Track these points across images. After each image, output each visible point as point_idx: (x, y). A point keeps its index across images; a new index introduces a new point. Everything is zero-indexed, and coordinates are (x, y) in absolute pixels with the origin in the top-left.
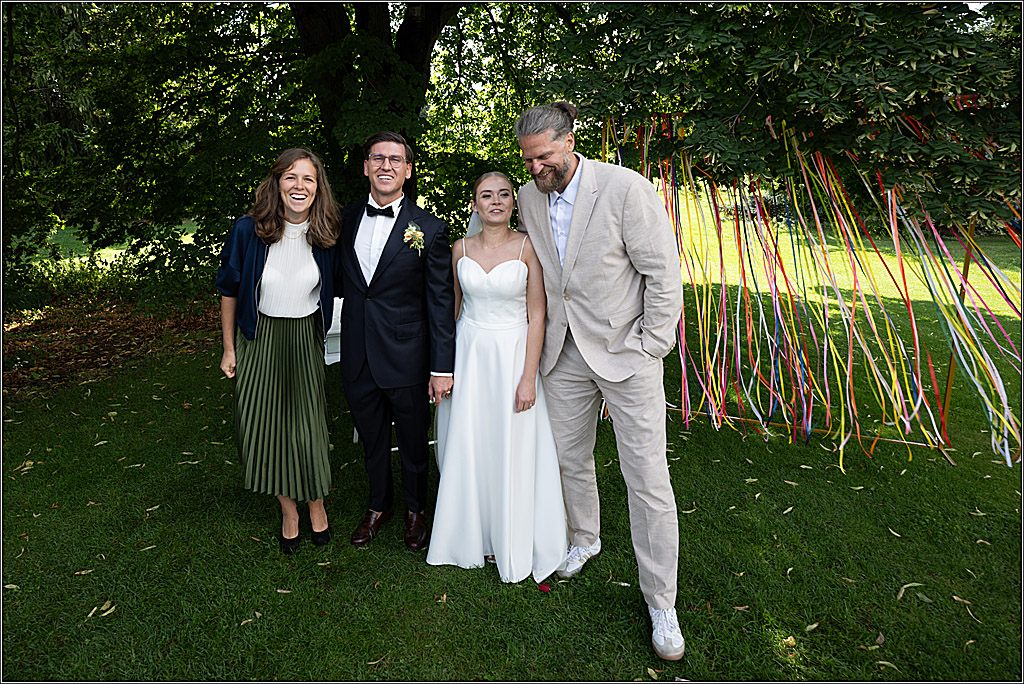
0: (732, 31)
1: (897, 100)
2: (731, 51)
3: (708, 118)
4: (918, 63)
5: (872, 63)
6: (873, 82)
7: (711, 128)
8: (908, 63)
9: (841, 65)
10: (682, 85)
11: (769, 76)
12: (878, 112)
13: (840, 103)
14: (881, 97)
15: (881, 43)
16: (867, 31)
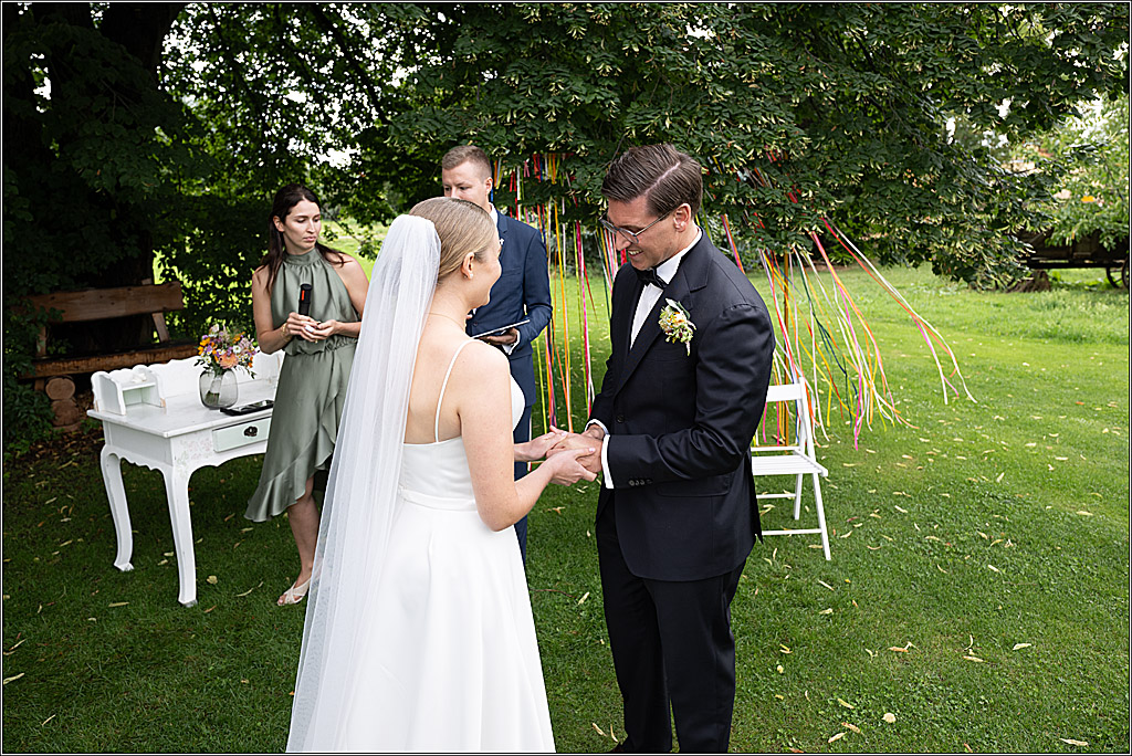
0: (609, 86)
1: (743, 156)
2: (610, 105)
3: (586, 164)
4: (751, 126)
5: (718, 123)
6: (724, 140)
7: (592, 174)
8: (745, 126)
9: (696, 123)
10: (566, 133)
11: (647, 131)
12: (731, 165)
13: (701, 155)
14: (732, 152)
15: (724, 107)
16: (718, 98)
